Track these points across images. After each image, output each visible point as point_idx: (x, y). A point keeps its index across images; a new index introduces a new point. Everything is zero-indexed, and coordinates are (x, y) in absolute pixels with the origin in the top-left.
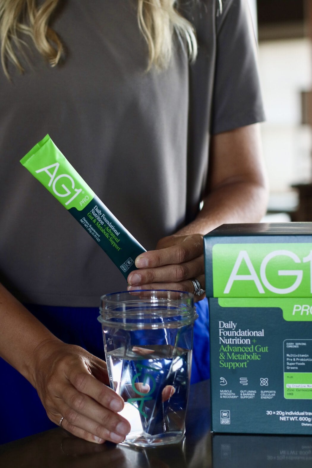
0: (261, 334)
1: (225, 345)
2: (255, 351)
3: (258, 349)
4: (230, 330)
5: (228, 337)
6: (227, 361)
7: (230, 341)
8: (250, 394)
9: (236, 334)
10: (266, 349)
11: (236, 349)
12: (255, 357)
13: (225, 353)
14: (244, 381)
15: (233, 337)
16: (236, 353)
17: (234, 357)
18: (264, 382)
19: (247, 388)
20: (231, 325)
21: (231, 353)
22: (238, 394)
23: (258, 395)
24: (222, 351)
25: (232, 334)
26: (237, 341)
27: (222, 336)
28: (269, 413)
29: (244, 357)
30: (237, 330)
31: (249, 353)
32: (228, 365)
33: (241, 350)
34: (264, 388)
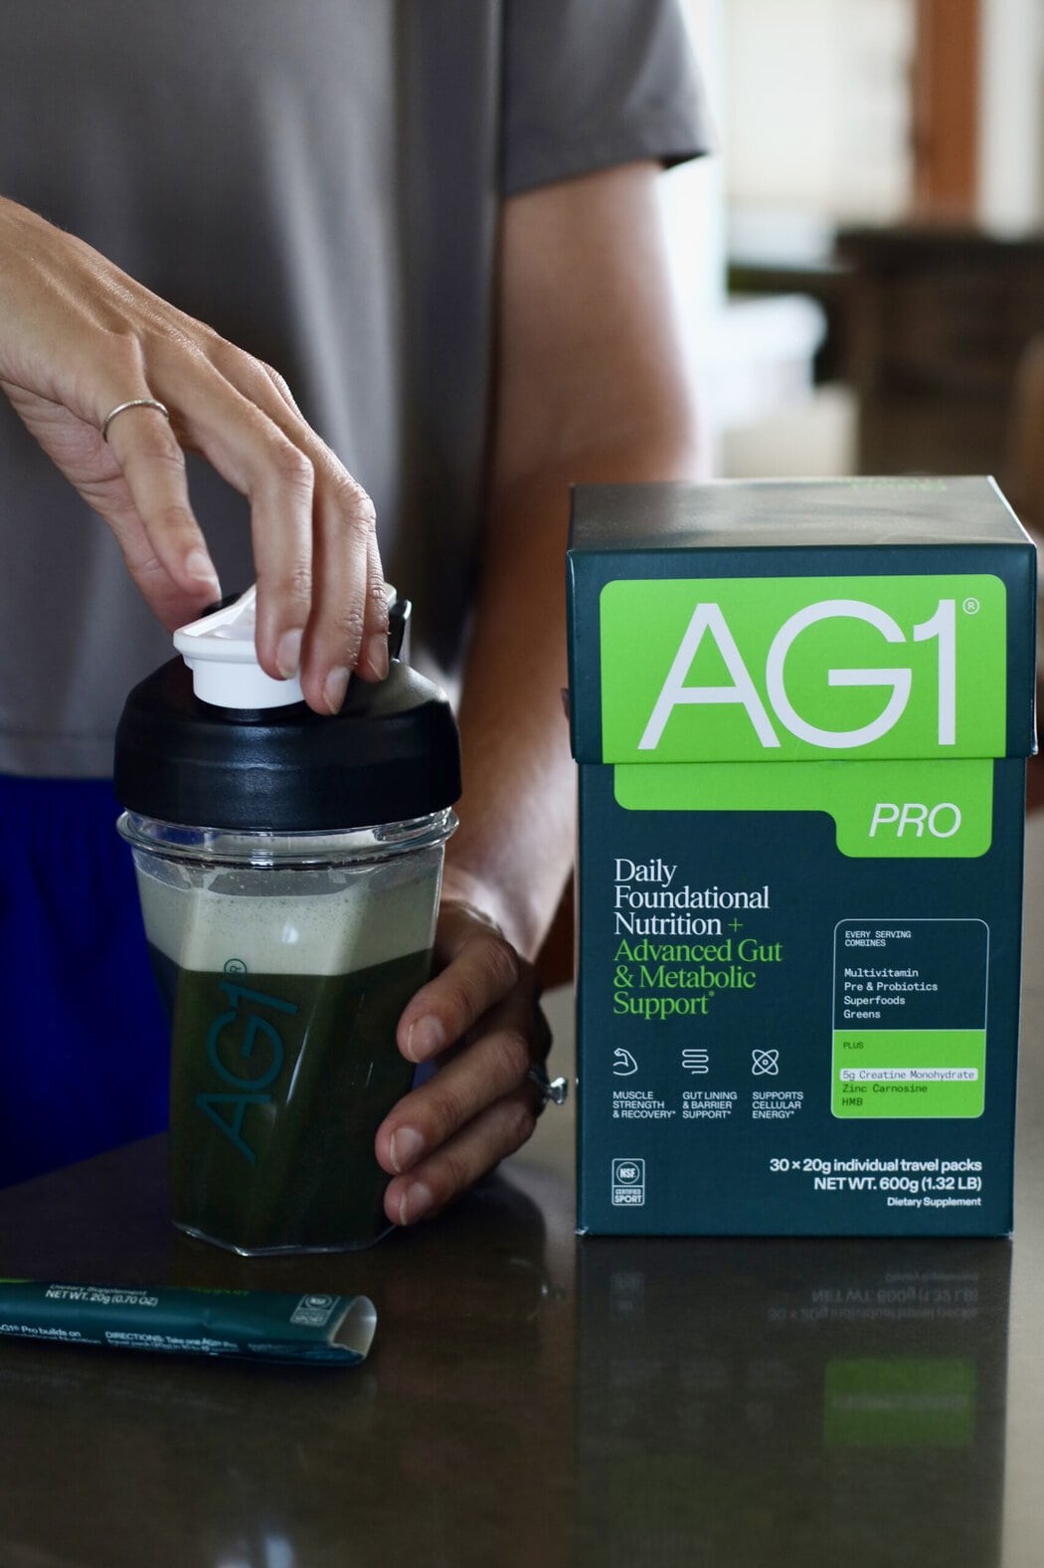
0: (761, 901)
1: (635, 940)
2: (736, 960)
3: (748, 952)
4: (652, 887)
5: (644, 913)
6: (637, 992)
7: (651, 926)
8: (718, 1105)
9: (674, 902)
10: (774, 953)
11: (673, 954)
12: (736, 979)
13: (634, 968)
14: (696, 1060)
15: (663, 913)
16: (672, 967)
17: (664, 981)
18: (766, 1062)
19: (704, 1084)
20: (658, 870)
21: (653, 966)
22: (674, 1103)
23: (743, 1106)
24: (624, 959)
25: (658, 901)
26: (677, 926)
27: (626, 910)
28: (778, 1165)
29: (698, 980)
30: (676, 888)
31: (715, 967)
32: (644, 1008)
33: (691, 955)
34: (766, 1083)
